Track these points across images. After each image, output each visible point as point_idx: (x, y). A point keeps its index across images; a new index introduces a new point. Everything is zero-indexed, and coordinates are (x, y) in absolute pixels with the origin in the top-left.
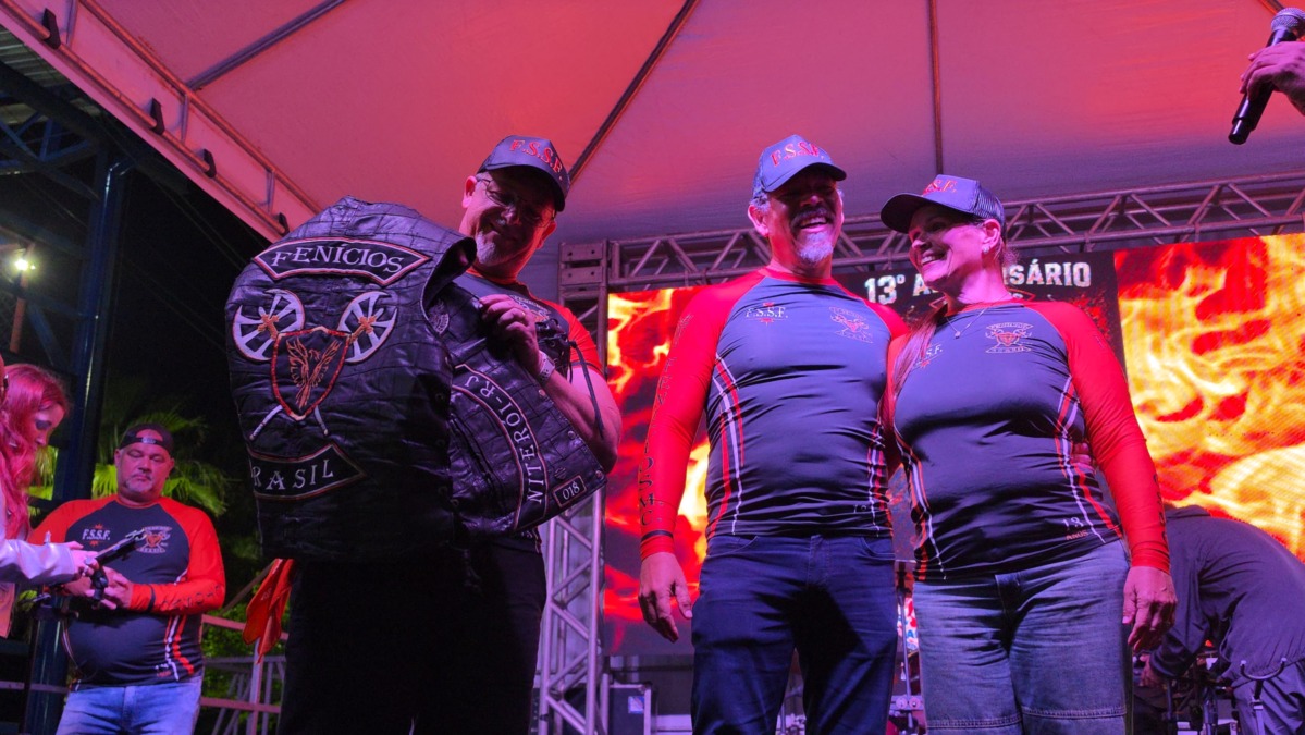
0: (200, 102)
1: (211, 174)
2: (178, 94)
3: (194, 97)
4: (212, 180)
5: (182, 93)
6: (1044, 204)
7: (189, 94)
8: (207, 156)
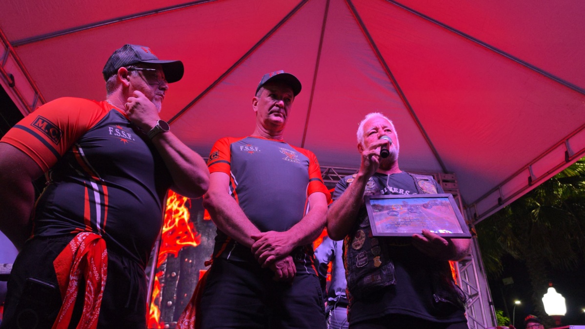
0: (14, 52)
1: (12, 85)
2: (5, 46)
3: (13, 50)
4: (11, 88)
5: (7, 46)
6: (334, 169)
7: (10, 47)
8: (12, 77)
